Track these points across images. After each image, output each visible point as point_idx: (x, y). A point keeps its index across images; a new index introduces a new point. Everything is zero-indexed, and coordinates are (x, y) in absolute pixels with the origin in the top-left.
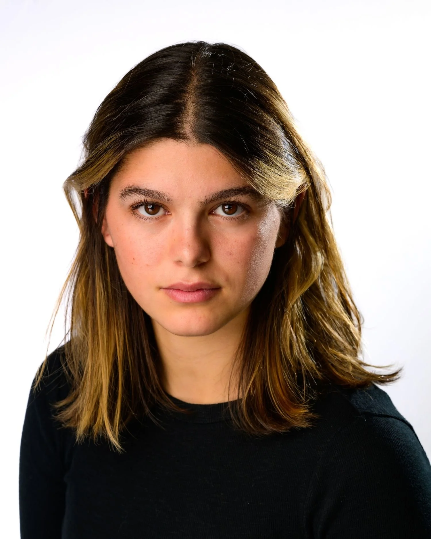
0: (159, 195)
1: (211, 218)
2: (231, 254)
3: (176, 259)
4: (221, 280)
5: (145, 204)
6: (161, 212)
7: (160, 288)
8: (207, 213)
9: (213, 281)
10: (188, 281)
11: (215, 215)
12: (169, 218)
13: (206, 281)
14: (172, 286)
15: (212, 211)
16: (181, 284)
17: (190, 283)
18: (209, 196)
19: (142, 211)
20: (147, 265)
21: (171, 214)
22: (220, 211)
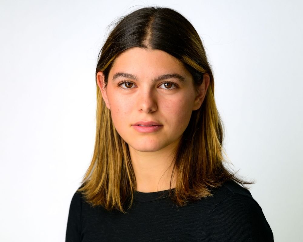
0: (131, 76)
1: (158, 89)
2: (168, 107)
3: (140, 109)
4: (163, 122)
5: (125, 83)
6: (133, 86)
7: (132, 125)
8: (156, 87)
9: (159, 121)
10: (146, 120)
11: (161, 88)
12: (137, 89)
13: (155, 121)
14: (138, 123)
15: (159, 86)
16: (142, 122)
17: (146, 122)
18: (157, 77)
19: (124, 86)
20: (125, 113)
21: (138, 87)
22: (163, 86)
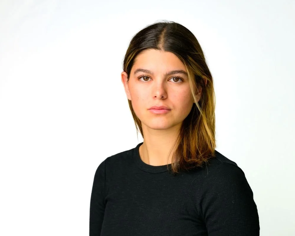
1: (168, 82)
3: (154, 96)
5: (144, 77)
6: (150, 79)
7: (148, 109)
8: (167, 80)
9: (168, 106)
12: (152, 81)
13: (165, 106)
14: (152, 107)
15: (169, 80)
16: (156, 106)
17: (159, 106)
18: (168, 73)
19: (142, 79)
20: (143, 100)
22: (172, 80)
